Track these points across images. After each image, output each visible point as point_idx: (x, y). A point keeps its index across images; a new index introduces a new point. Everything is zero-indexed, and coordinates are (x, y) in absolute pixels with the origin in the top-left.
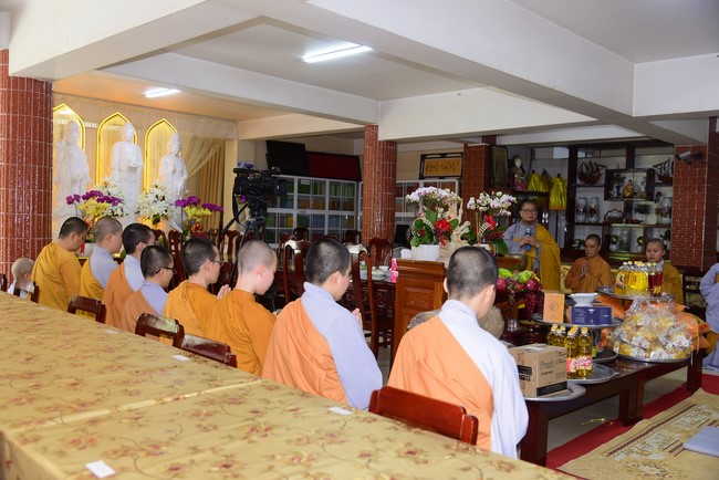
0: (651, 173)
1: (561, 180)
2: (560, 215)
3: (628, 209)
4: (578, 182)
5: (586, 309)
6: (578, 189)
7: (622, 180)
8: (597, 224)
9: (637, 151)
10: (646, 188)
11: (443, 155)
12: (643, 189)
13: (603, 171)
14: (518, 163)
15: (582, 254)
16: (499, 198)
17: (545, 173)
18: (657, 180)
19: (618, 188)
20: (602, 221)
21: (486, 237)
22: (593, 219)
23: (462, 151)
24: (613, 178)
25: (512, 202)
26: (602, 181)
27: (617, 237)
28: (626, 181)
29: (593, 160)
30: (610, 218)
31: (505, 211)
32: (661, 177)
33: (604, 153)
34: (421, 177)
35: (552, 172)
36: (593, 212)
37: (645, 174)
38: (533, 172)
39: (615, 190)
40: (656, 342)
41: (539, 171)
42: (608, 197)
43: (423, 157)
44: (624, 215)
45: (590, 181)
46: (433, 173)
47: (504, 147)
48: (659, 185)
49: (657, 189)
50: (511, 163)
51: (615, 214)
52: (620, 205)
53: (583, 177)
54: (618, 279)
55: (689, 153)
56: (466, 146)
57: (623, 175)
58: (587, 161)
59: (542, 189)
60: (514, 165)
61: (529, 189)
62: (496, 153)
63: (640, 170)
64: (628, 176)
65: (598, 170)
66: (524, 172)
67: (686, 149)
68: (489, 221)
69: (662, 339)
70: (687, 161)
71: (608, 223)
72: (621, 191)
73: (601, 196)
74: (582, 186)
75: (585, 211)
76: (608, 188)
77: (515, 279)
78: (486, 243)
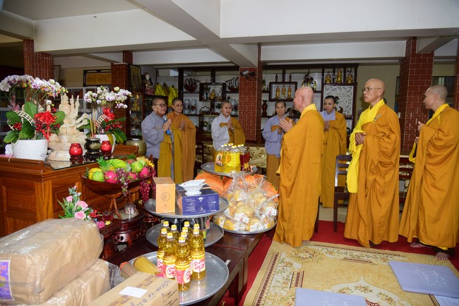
0: (224, 85)
1: (175, 89)
3: (212, 106)
4: (184, 90)
5: (196, 198)
6: (184, 94)
7: (209, 89)
8: (196, 115)
9: (217, 73)
10: (222, 94)
11: (99, 71)
12: (220, 95)
13: (198, 84)
14: (148, 77)
17: (165, 85)
18: (228, 90)
19: (207, 94)
20: (198, 113)
21: (105, 128)
22: (193, 113)
23: (110, 68)
24: (204, 88)
26: (198, 89)
28: (211, 90)
29: (192, 77)
30: (203, 112)
32: (229, 88)
33: (198, 73)
34: (85, 85)
35: (169, 84)
36: (193, 108)
37: (221, 86)
38: (158, 84)
39: (205, 95)
40: (253, 216)
41: (161, 83)
42: (201, 99)
43: (85, 72)
44: (211, 110)
45: (191, 90)
46: (93, 83)
47: (138, 66)
48: (228, 92)
49: (228, 95)
50: (143, 77)
51: (206, 109)
52: (208, 104)
53: (187, 87)
54: (217, 159)
55: (247, 72)
56: (112, 64)
57: (209, 86)
58: (189, 78)
59: (163, 94)
60: (145, 78)
61: (156, 94)
62: (133, 70)
63: (218, 84)
64: (212, 87)
65: (195, 83)
66: (152, 83)
67: (246, 70)
68: (106, 113)
69: (257, 212)
70: (247, 77)
71: (202, 115)
72: (208, 96)
73: (198, 99)
74: (186, 93)
75: (189, 107)
76: (201, 94)
77: (128, 170)
78: (104, 134)
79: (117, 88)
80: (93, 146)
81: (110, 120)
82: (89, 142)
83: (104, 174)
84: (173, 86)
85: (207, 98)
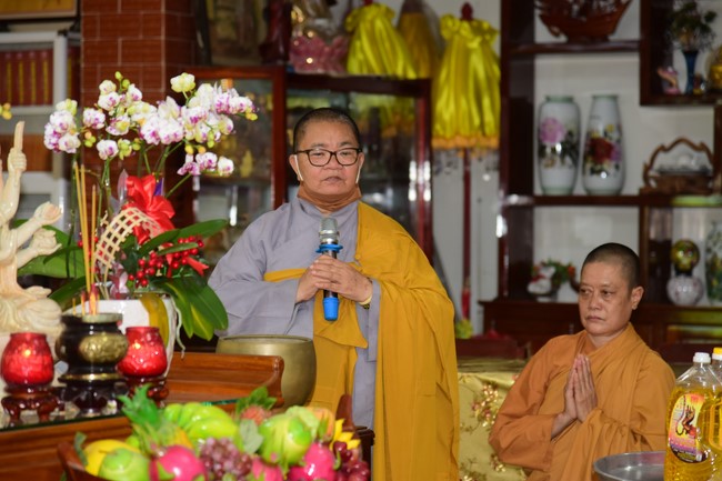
1: (478, 30)
2: (476, 167)
4: (542, 34)
6: (543, 63)
7: (703, 24)
8: (616, 200)
15: (568, 320)
16: (181, 100)
17: (413, 5)
19: (691, 55)
20: (634, 186)
21: (131, 271)
22: (603, 182)
24: (671, 17)
25: (239, 120)
27: (692, 248)
30: (665, 175)
31: (206, 157)
36: (600, 151)
39: (679, 62)
42: (653, 92)
44: (717, 161)
45: (586, 29)
51: (683, 159)
52: (702, 124)
53: (557, 13)
59: (403, 68)
61: (354, 68)
68: (138, 201)
71: (659, 195)
72: (701, 68)
73: (631, 89)
74: (555, 50)
75: (570, 148)
76: (653, 56)
77: (249, 449)
78: (130, 296)
79: (183, 82)
80: (93, 346)
81: (156, 231)
82: (76, 329)
83: (153, 458)
84: (467, 13)
85: (694, 80)
